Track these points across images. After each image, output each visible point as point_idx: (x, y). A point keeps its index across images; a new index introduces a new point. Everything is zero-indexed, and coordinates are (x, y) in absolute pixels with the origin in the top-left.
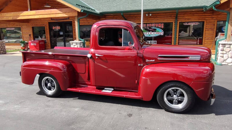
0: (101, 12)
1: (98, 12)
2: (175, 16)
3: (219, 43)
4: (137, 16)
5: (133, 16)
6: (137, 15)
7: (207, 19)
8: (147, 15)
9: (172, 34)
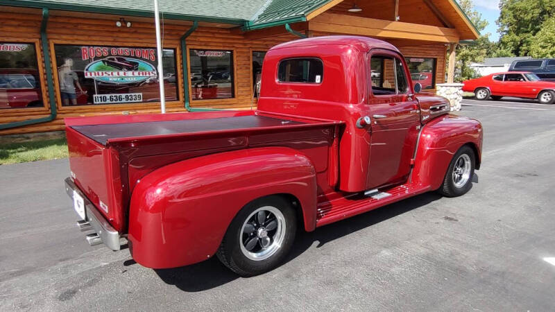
2: (183, 33)
4: (78, 24)
5: (65, 20)
6: (80, 21)
9: (176, 75)
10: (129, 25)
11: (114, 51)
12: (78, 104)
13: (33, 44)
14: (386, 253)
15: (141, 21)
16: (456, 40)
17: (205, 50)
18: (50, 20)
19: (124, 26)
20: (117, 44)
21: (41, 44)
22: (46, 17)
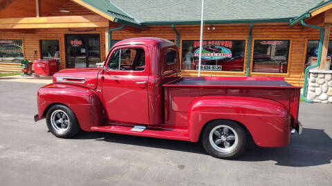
0: (143, 22)
1: (138, 21)
2: (249, 30)
3: (310, 71)
5: (188, 29)
6: (195, 28)
7: (294, 37)
8: (209, 29)
9: (244, 56)
10: (214, 28)
13: (174, 40)
17: (267, 41)
20: (211, 39)
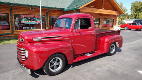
2: (47, 12)
9: (45, 22)
10: (33, 9)
11: (29, 16)
12: (19, 29)
13: (8, 14)
14: (98, 69)
15: (36, 8)
16: (119, 14)
17: (53, 16)
18: (13, 7)
19: (32, 10)
20: (30, 14)
21: (10, 14)
22: (12, 7)
